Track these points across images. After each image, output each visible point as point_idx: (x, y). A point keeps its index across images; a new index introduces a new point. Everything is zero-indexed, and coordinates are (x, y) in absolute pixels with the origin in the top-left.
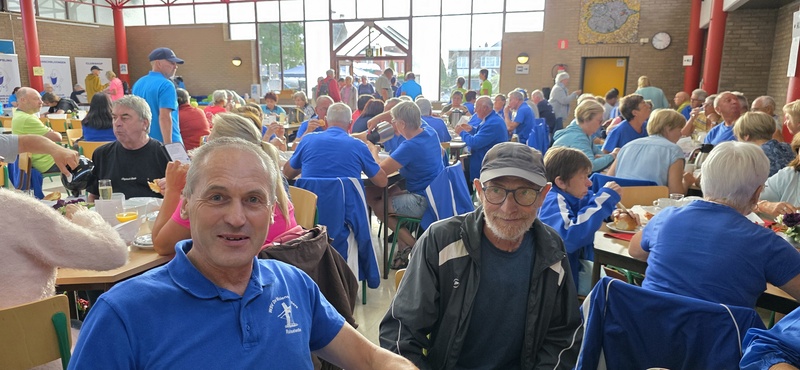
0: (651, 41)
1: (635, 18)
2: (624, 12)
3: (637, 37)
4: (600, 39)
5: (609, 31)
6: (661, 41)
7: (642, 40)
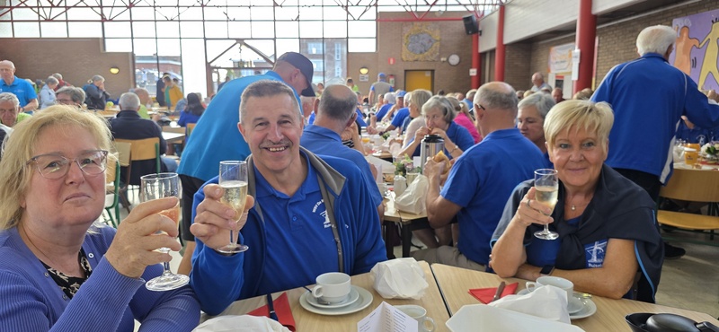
0: (448, 60)
1: (437, 45)
2: (430, 41)
3: (439, 57)
4: (416, 58)
5: (421, 53)
6: (454, 59)
7: (442, 59)
